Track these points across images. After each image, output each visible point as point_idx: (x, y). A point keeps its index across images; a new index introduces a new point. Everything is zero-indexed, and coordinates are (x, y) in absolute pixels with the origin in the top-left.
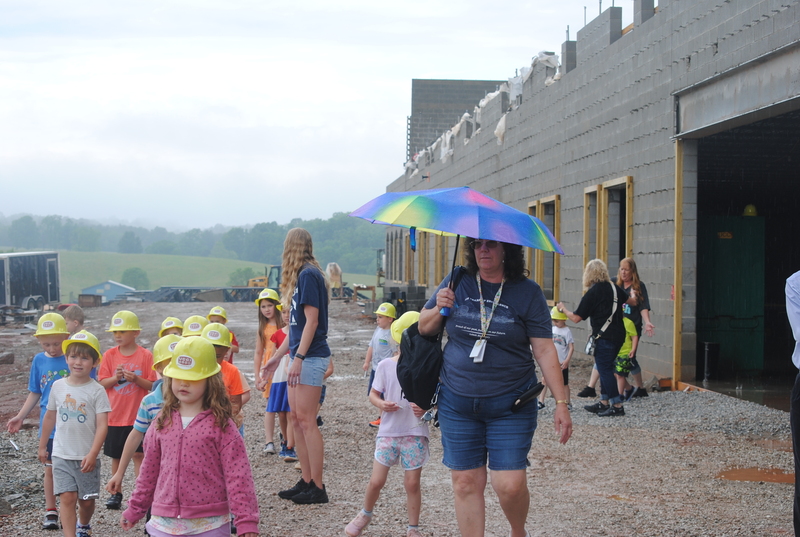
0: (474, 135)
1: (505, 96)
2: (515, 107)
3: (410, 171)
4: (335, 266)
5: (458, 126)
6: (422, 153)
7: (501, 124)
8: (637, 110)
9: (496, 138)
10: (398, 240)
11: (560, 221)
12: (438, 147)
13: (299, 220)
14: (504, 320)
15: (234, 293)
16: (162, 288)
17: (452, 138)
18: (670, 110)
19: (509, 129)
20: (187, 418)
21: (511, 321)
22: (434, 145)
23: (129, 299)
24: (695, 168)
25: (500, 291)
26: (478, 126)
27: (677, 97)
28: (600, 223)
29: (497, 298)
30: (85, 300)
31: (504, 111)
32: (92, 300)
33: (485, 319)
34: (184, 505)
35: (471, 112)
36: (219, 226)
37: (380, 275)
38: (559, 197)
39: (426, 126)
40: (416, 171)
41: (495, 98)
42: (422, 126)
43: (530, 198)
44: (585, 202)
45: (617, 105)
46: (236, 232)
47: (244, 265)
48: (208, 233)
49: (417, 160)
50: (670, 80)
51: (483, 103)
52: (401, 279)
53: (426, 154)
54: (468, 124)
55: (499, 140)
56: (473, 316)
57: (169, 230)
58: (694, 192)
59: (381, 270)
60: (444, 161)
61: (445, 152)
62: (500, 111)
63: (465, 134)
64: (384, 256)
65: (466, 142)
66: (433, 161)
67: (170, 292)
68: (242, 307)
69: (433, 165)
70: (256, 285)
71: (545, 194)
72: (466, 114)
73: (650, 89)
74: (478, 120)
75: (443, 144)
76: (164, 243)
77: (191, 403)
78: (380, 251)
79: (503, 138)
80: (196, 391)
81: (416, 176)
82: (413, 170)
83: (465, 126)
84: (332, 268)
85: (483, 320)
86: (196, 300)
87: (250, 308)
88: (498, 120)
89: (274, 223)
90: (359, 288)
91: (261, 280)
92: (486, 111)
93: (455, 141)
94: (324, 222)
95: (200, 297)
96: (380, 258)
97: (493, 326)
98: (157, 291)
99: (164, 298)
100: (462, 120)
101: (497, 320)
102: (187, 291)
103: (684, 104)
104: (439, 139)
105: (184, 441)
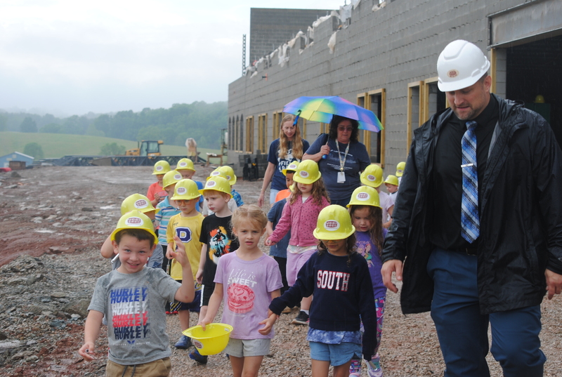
0: (307, 47)
1: (334, 19)
2: (345, 27)
3: (250, 73)
4: (192, 140)
5: (293, 41)
6: (261, 60)
7: (333, 39)
8: (455, 28)
9: (329, 49)
10: (239, 122)
11: (385, 107)
12: (276, 55)
13: (148, 109)
14: (351, 162)
15: (117, 160)
16: (66, 157)
17: (288, 49)
18: (485, 28)
19: (339, 42)
20: (304, 199)
21: (355, 162)
22: (272, 55)
23: (43, 164)
24: (505, 69)
25: (348, 148)
26: (311, 40)
27: (491, 19)
28: (422, 108)
29: (347, 151)
30: (14, 165)
31: (335, 29)
32: (19, 165)
33: (342, 162)
34: (300, 240)
35: (305, 31)
36: (90, 113)
37: (224, 147)
38: (385, 90)
39: (260, 41)
40: (256, 73)
41: (326, 21)
42: (257, 41)
43: (360, 91)
44: (409, 93)
45: (437, 24)
46: (104, 117)
47: (111, 141)
48: (83, 119)
49: (256, 65)
50: (484, 6)
51: (316, 24)
52: (241, 149)
53: (264, 61)
54: (302, 39)
55: (331, 50)
56: (336, 159)
57: (56, 116)
58: (504, 86)
59: (224, 143)
60: (282, 66)
61: (282, 59)
62: (332, 29)
63: (300, 46)
64: (227, 134)
65: (301, 52)
66: (270, 66)
67: (71, 160)
68: (130, 169)
69: (270, 69)
70: (131, 154)
71: (372, 88)
72: (300, 32)
73: (467, 13)
74: (311, 36)
75: (280, 53)
76: (52, 126)
77: (307, 192)
78: (224, 130)
79: (334, 49)
80: (309, 188)
81: (255, 76)
82: (252, 73)
83: (300, 41)
84: (190, 142)
85: (341, 162)
86: (93, 165)
87: (135, 170)
88: (330, 36)
89: (131, 111)
90: (211, 156)
91: (135, 151)
92: (317, 30)
93: (291, 51)
94: (166, 110)
95: (95, 163)
96: (223, 134)
97: (346, 165)
98: (62, 159)
99: (68, 163)
100: (297, 37)
101: (348, 161)
102: (83, 158)
103: (496, 24)
104: (276, 50)
105: (303, 209)
